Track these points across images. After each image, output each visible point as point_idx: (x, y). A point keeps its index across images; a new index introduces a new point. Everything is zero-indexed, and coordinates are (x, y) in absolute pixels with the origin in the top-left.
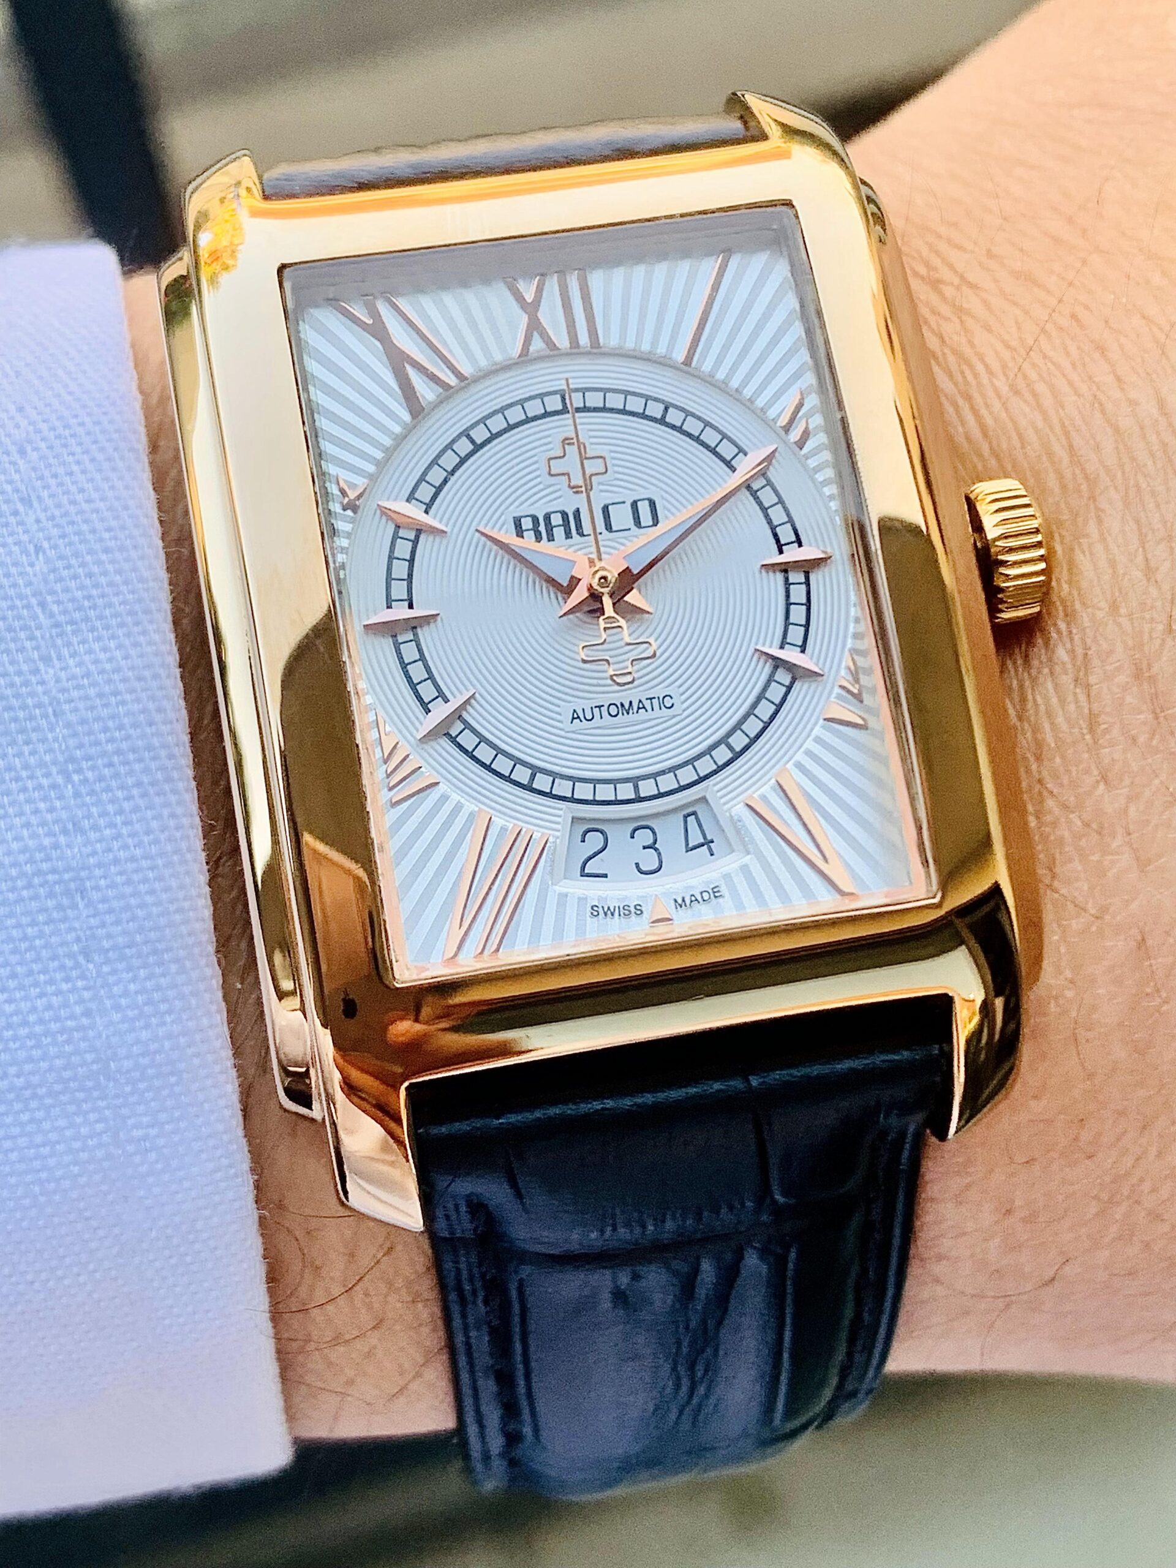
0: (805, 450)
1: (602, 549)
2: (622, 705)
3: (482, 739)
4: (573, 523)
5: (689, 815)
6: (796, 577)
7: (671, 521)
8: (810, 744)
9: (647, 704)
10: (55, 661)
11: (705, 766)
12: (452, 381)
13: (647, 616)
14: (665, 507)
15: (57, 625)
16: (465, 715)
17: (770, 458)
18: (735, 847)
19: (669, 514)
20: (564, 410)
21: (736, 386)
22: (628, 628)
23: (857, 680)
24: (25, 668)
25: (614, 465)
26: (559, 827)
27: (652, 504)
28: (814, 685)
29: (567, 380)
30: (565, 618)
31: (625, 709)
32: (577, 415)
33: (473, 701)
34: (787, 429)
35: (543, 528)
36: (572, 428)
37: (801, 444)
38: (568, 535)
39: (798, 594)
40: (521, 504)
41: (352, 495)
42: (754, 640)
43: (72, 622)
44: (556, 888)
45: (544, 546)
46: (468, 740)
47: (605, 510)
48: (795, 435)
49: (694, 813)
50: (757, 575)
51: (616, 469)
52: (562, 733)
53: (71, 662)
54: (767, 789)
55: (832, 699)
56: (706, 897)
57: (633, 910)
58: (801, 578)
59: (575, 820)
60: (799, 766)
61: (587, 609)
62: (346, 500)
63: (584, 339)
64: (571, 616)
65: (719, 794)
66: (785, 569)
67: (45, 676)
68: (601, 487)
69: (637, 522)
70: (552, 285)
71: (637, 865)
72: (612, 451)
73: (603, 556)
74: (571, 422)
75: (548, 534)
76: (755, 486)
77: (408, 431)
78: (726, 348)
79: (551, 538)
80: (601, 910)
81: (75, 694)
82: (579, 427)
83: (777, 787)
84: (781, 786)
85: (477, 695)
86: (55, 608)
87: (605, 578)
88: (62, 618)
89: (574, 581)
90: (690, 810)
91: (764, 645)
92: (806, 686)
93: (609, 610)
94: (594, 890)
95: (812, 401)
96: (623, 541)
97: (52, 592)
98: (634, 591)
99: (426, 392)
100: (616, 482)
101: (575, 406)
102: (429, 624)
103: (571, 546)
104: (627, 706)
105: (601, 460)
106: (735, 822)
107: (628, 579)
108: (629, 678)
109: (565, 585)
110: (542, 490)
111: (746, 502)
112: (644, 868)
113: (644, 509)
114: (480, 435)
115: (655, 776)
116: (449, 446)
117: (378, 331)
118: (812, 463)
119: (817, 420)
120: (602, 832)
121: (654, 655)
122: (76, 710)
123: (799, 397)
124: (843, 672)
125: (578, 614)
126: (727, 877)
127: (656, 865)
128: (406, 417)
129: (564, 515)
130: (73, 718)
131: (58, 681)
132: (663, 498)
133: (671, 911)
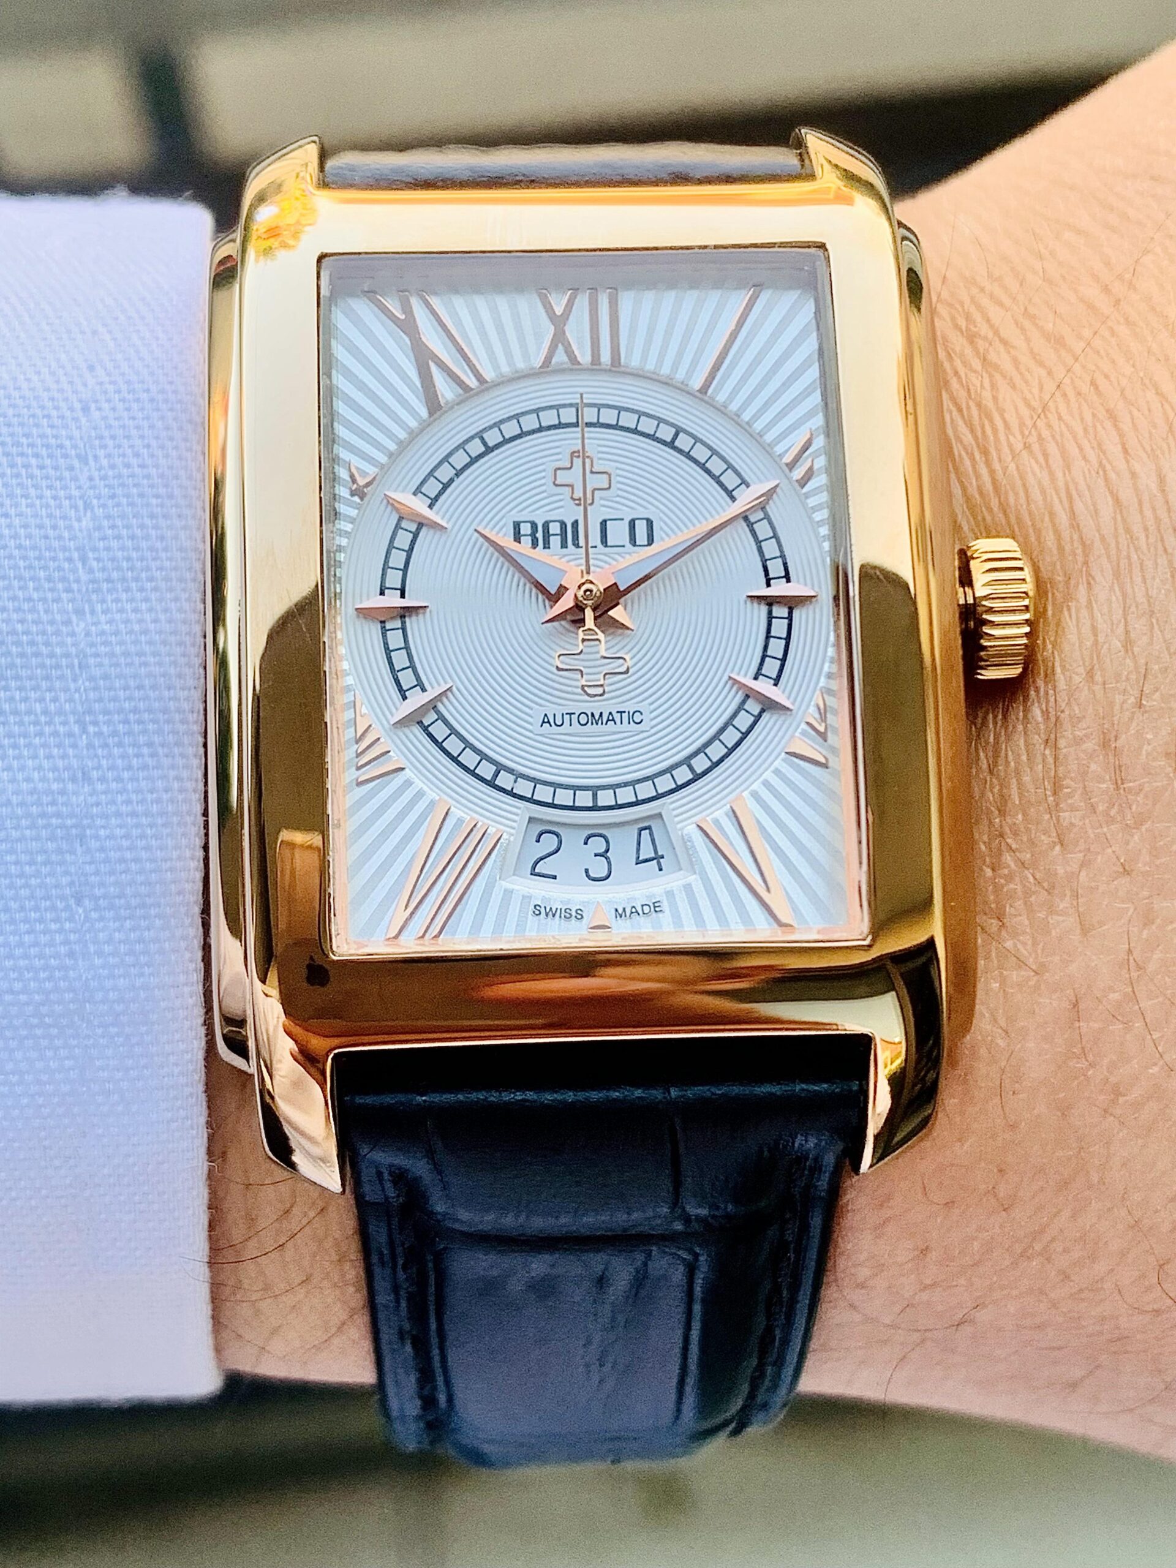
0: (805, 490)
1: (591, 562)
2: (593, 715)
3: (454, 731)
4: (570, 534)
5: (645, 828)
6: (780, 611)
7: (667, 542)
8: (768, 775)
9: (617, 717)
10: (88, 615)
11: (665, 784)
12: (472, 382)
13: (629, 632)
14: (661, 529)
15: (94, 581)
16: (440, 707)
17: (770, 494)
18: (683, 866)
19: (664, 535)
20: (576, 425)
21: (747, 419)
22: (606, 642)
23: (823, 719)
24: (58, 617)
25: (619, 482)
26: (514, 824)
27: (650, 523)
28: (783, 718)
29: (582, 395)
30: (549, 625)
31: (595, 719)
32: (586, 429)
33: (449, 693)
34: (791, 466)
35: (540, 536)
36: (580, 441)
37: (803, 482)
38: (564, 545)
39: (779, 628)
40: (522, 511)
41: (361, 482)
42: (729, 669)
43: (108, 580)
44: (503, 883)
45: (540, 553)
46: (439, 731)
47: (604, 524)
48: (798, 473)
49: (649, 828)
50: (742, 602)
51: (620, 486)
52: (531, 735)
53: (103, 618)
54: (721, 814)
55: (797, 734)
56: (646, 909)
57: (574, 914)
58: (784, 612)
59: (531, 820)
60: (755, 795)
61: (569, 617)
62: (355, 486)
63: (606, 357)
64: (555, 624)
65: (675, 813)
66: (770, 602)
67: (76, 629)
68: (602, 502)
69: (633, 540)
70: (583, 301)
71: (587, 871)
72: (617, 468)
73: (592, 568)
74: (580, 435)
75: (544, 540)
76: (752, 519)
77: (425, 426)
78: (744, 379)
79: (547, 545)
80: (543, 910)
81: (103, 649)
82: (586, 441)
83: (731, 813)
84: (734, 811)
85: (454, 689)
86: (95, 564)
87: (591, 591)
88: (99, 575)
89: (562, 590)
90: (646, 824)
91: (738, 674)
92: (775, 717)
93: (590, 622)
94: (540, 890)
95: (819, 442)
96: (617, 557)
97: (94, 549)
98: (619, 607)
99: (446, 390)
100: (618, 499)
101: (586, 420)
102: (417, 615)
103: (565, 556)
104: (597, 717)
105: (605, 476)
106: (686, 841)
107: (613, 595)
108: (600, 690)
109: (553, 592)
110: (546, 498)
111: (740, 531)
112: (592, 874)
113: (641, 529)
114: (492, 438)
115: (614, 787)
116: (462, 446)
117: (408, 327)
118: (812, 502)
119: (820, 462)
120: (557, 835)
121: (627, 672)
122: (100, 665)
123: (808, 436)
124: (812, 710)
125: (563, 623)
126: (670, 894)
127: (604, 874)
128: (424, 413)
129: (563, 525)
130: (97, 672)
131: (88, 634)
132: (661, 519)
133: (609, 919)
